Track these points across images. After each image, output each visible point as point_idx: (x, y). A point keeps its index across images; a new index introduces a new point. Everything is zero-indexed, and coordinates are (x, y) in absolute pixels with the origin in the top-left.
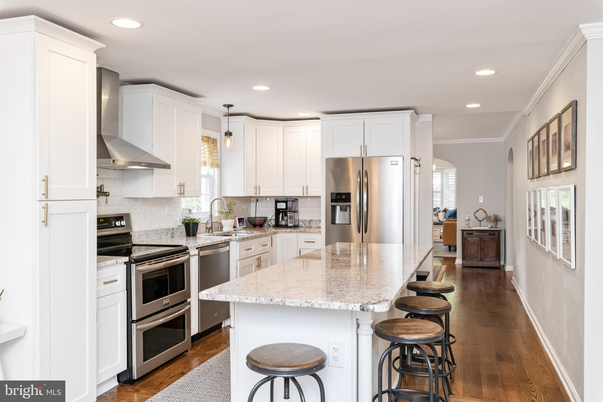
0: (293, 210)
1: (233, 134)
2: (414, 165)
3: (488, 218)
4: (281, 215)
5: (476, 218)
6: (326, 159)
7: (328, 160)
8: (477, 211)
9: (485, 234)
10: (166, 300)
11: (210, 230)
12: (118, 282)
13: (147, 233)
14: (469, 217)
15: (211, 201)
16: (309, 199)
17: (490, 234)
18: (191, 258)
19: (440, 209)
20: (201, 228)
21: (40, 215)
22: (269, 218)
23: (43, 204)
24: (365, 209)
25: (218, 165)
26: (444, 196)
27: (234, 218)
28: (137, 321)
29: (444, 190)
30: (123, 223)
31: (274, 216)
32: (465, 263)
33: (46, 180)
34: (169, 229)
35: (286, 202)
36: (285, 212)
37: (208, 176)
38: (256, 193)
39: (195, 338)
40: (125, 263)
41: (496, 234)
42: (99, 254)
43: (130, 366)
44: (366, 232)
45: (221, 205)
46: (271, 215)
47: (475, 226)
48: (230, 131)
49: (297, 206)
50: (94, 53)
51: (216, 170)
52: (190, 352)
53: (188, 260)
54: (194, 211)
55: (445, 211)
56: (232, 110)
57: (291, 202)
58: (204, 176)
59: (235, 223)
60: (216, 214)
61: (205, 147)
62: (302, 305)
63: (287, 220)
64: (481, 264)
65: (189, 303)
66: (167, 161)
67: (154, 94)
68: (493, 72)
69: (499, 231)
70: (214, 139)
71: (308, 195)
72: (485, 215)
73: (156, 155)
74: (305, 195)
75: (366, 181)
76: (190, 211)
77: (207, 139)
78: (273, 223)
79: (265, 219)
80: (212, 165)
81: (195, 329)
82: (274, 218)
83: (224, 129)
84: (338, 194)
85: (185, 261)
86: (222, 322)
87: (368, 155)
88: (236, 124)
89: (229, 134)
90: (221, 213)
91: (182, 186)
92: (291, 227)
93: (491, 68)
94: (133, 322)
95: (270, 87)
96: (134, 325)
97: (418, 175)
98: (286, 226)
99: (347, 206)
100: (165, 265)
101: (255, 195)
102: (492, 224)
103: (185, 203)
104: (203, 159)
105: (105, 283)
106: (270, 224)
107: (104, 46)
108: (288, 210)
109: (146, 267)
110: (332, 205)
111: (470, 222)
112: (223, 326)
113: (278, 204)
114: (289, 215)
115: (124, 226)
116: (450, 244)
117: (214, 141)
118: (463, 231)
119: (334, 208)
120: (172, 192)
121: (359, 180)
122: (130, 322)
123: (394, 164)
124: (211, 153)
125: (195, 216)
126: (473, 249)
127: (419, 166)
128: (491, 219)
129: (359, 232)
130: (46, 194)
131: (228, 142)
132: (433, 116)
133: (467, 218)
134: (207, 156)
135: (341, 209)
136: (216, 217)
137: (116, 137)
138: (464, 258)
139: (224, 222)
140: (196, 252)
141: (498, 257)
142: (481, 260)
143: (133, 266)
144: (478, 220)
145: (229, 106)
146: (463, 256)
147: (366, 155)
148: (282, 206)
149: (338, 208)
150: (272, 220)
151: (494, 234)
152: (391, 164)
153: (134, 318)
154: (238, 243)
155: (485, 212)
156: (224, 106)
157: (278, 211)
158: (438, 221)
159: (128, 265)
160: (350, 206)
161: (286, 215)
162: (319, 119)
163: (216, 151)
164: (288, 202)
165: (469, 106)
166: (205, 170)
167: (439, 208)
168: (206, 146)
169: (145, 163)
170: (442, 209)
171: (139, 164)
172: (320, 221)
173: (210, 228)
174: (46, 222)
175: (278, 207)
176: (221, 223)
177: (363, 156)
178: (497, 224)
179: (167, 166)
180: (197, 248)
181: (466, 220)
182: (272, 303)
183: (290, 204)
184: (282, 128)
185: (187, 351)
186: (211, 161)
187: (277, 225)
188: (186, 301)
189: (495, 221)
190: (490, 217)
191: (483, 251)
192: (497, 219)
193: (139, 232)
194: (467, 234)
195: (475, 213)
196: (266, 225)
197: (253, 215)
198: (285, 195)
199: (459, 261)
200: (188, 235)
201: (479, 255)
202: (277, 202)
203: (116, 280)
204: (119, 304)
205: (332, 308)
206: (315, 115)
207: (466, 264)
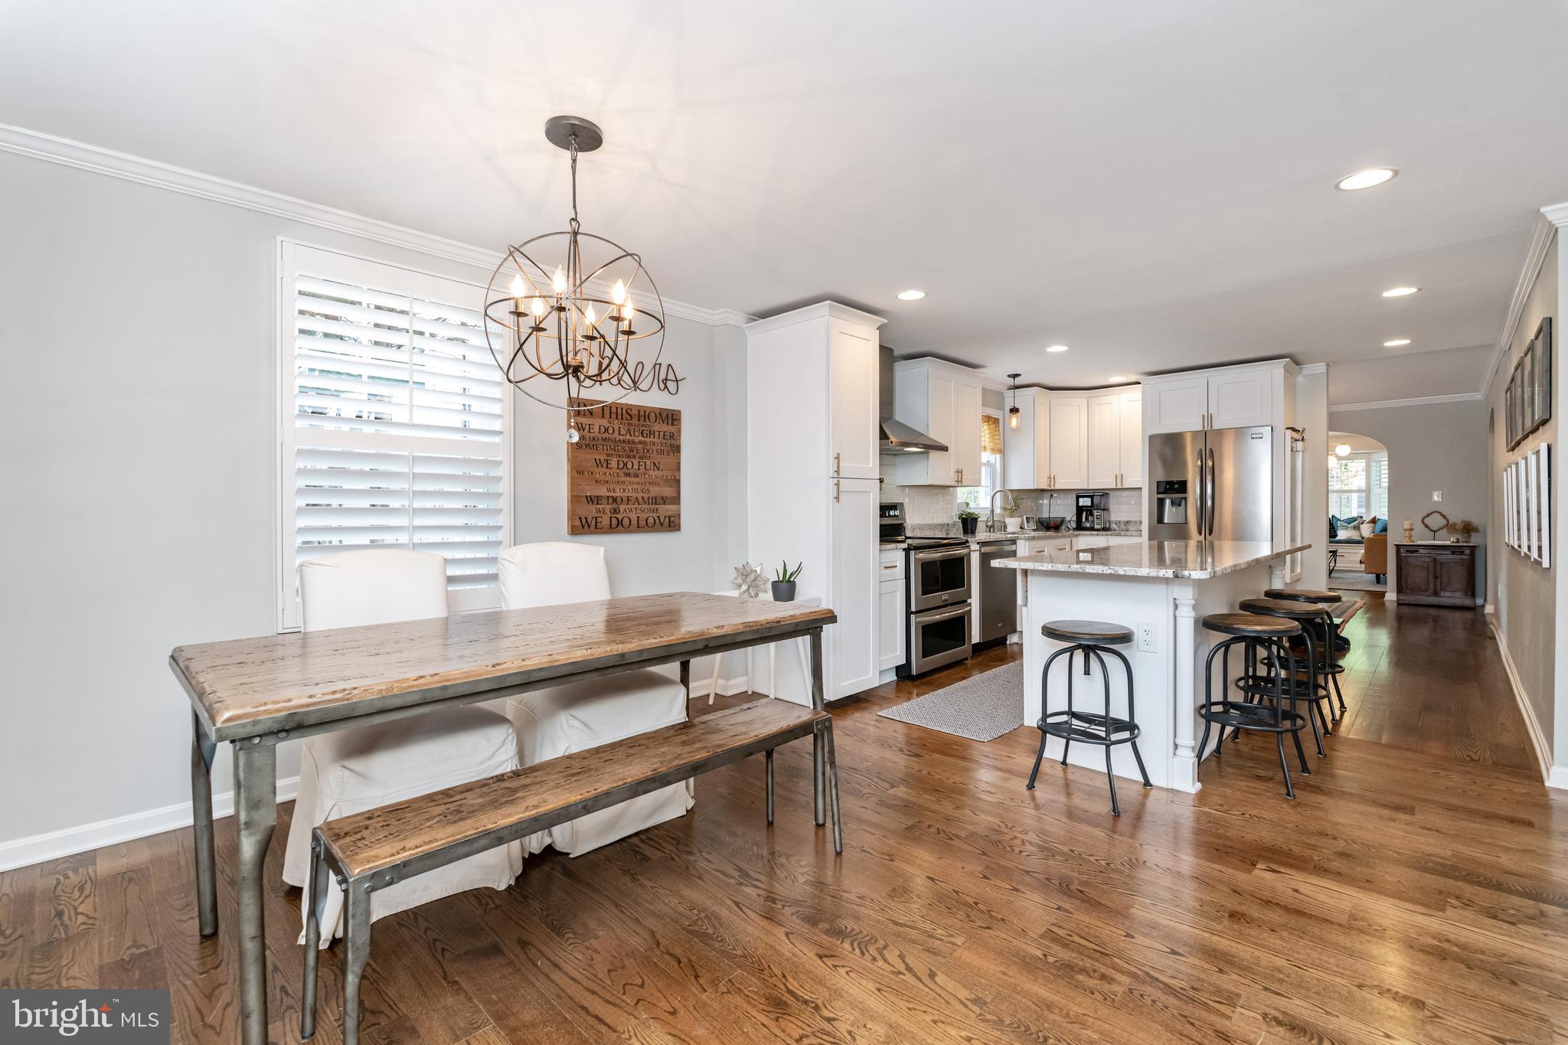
0: (1102, 507)
1: (1020, 410)
2: (1292, 438)
3: (1450, 527)
4: (1084, 514)
5: (1427, 526)
6: (1150, 436)
7: (1152, 438)
8: (1428, 515)
9: (1443, 552)
10: (945, 595)
11: (991, 528)
12: (898, 569)
13: (922, 527)
14: (1412, 525)
15: (992, 494)
16: (1125, 493)
17: (1453, 553)
18: (972, 553)
19: (1364, 519)
20: (981, 526)
21: (832, 493)
22: (1068, 519)
23: (835, 481)
24: (1209, 503)
25: (1001, 450)
26: (1372, 497)
27: (1021, 517)
28: (916, 613)
29: (1372, 487)
30: (897, 513)
31: (1075, 516)
32: (1401, 597)
33: (838, 458)
34: (944, 525)
35: (1092, 497)
36: (1089, 510)
37: (988, 464)
38: (1050, 486)
39: (977, 648)
40: (904, 549)
41: (1467, 552)
42: (881, 541)
43: (909, 660)
44: (1210, 534)
45: (1005, 498)
46: (1070, 515)
47: (1422, 539)
48: (1016, 406)
49: (1107, 502)
50: (877, 329)
51: (998, 456)
52: (969, 662)
53: (969, 554)
54: (972, 505)
55: (1374, 521)
56: (1018, 381)
57: (1099, 497)
58: (985, 464)
59: (1022, 523)
60: (998, 511)
61: (985, 429)
62: (1105, 572)
63: (1093, 522)
64: (1433, 600)
65: (970, 605)
66: (944, 443)
67: (930, 368)
68: (1413, 290)
69: (1473, 549)
70: (995, 418)
71: (1124, 487)
72: (1444, 522)
73: (931, 436)
74: (1119, 487)
75: (1211, 464)
76: (968, 504)
77: (988, 419)
78: (1074, 525)
79: (1063, 521)
80: (993, 451)
81: (976, 637)
82: (1075, 518)
83: (1008, 406)
84: (1168, 483)
85: (966, 555)
86: (1006, 636)
87: (1214, 428)
88: (1023, 398)
89: (1014, 410)
90: (1005, 509)
91: (959, 472)
92: (1098, 530)
93: (1409, 284)
94: (912, 613)
95: (1069, 347)
96: (913, 617)
97: (1301, 453)
98: (1092, 529)
99: (1182, 498)
100: (942, 555)
101: (1048, 488)
102: (1460, 537)
103: (962, 494)
104: (983, 443)
105: (886, 568)
106: (1069, 526)
107: (886, 321)
108: (1095, 507)
109: (923, 555)
110: (1158, 499)
111: (1412, 533)
112: (1008, 642)
113: (1081, 500)
114: (1096, 514)
115: (897, 516)
116: (1378, 572)
117: (996, 421)
118: (1398, 547)
119: (1161, 503)
120: (948, 479)
121: (1199, 463)
122: (908, 613)
123: (1256, 438)
124: (992, 436)
125: (973, 508)
126: (1418, 577)
127: (1303, 440)
128: (1457, 528)
129: (1201, 534)
130: (838, 472)
131: (1014, 421)
132: (1328, 365)
133: (1406, 526)
134: (987, 440)
135: (1173, 503)
136: (999, 514)
137: (890, 419)
138: (1400, 590)
139: (1008, 520)
140: (977, 547)
141: (1471, 589)
142: (1436, 594)
143: (912, 553)
144: (1430, 530)
145: (1015, 376)
146: (1398, 586)
147: (1211, 427)
148: (1085, 502)
149: (1168, 502)
150: (1072, 522)
151: (1462, 553)
152: (1252, 438)
153: (913, 609)
154: (1027, 543)
155: (1444, 517)
156: (1008, 376)
157: (1080, 510)
158: (1360, 538)
159: (907, 551)
160: (1185, 498)
161: (1092, 514)
162: (1139, 383)
163: (998, 433)
164: (1095, 497)
165: (1390, 344)
166: (986, 456)
167: (1362, 517)
168: (986, 427)
169: (921, 444)
170: (1367, 518)
171: (916, 445)
172: (1141, 522)
173: (991, 527)
174: (837, 498)
175: (1081, 504)
176: (1004, 522)
177: (1206, 429)
178: (1470, 537)
179: (944, 449)
180: (978, 543)
181: (1406, 530)
182: (1070, 570)
183: (1097, 500)
184: (1085, 400)
185: (967, 659)
186: (992, 445)
187: (1080, 527)
188: (966, 601)
189: (1465, 531)
190: (1454, 525)
191: (1439, 581)
192: (1468, 529)
193: (912, 526)
194: (1405, 552)
195: (1425, 517)
196: (1063, 528)
197: (1045, 515)
198: (1090, 488)
199: (1391, 596)
200: (965, 532)
201: (1431, 586)
202: (1078, 497)
203: (896, 566)
204: (898, 593)
205: (1139, 574)
206: (1133, 379)
207: (1405, 600)
